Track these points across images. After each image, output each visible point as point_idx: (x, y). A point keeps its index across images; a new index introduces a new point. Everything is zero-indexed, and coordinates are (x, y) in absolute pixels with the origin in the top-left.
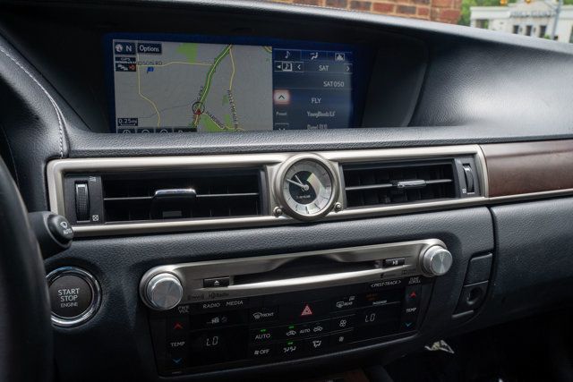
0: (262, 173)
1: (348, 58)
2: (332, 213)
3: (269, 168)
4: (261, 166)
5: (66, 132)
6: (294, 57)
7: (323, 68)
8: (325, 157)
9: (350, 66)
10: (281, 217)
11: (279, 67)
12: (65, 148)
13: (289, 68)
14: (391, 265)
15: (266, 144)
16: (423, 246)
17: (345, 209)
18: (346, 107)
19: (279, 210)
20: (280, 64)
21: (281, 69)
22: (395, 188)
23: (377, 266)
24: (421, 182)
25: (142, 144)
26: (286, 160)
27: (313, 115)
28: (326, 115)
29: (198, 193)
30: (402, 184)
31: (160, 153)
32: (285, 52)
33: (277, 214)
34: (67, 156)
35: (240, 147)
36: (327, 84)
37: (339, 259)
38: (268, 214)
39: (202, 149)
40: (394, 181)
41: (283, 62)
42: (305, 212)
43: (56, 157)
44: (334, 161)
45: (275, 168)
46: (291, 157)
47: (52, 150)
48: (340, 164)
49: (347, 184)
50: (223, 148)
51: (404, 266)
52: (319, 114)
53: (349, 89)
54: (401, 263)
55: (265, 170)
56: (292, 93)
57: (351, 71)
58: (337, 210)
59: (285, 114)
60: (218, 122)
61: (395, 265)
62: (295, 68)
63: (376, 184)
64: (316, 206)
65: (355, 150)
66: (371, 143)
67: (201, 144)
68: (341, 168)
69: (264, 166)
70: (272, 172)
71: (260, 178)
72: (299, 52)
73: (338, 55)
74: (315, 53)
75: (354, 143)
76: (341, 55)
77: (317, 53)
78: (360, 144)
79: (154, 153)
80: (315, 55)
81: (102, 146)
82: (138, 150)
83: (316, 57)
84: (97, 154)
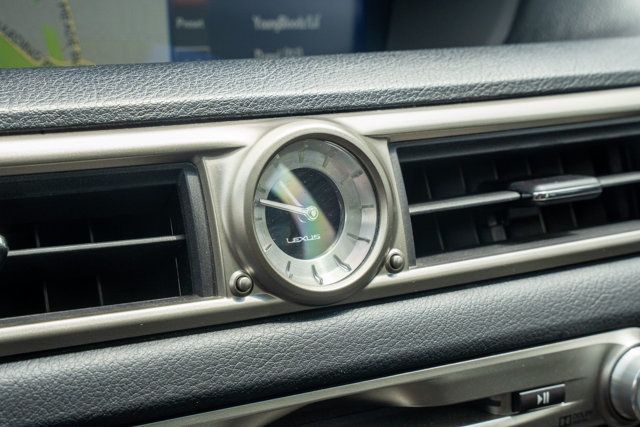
0: (192, 180)
2: (382, 279)
3: (209, 164)
4: (189, 160)
10: (250, 300)
14: (532, 405)
15: (196, 98)
16: (609, 349)
17: (412, 263)
19: (246, 280)
22: (526, 202)
23: (495, 410)
24: (588, 183)
26: (256, 140)
27: (267, 25)
28: (299, 24)
29: (12, 246)
30: (545, 190)
33: (239, 292)
35: (126, 109)
37: (403, 400)
38: (215, 292)
39: (16, 117)
40: (522, 184)
42: (311, 278)
44: (378, 137)
45: (229, 161)
46: (269, 130)
48: (391, 145)
49: (413, 197)
50: (77, 113)
51: (563, 404)
52: (281, 23)
54: (556, 398)
55: (198, 171)
58: (393, 268)
60: (25, 46)
61: (543, 405)
63: (469, 193)
64: (339, 261)
65: (425, 108)
66: (462, 87)
67: (11, 102)
68: (395, 155)
69: (196, 160)
70: (219, 174)
71: (187, 192)
75: (421, 89)
78: (437, 89)
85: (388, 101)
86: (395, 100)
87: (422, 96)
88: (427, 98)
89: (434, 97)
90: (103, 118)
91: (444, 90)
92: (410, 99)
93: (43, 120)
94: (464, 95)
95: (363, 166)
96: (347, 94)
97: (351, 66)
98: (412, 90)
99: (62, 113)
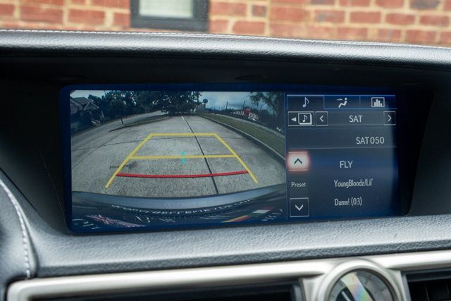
0: (297, 290)
1: (390, 103)
3: (306, 282)
5: (32, 244)
6: (314, 104)
7: (354, 119)
8: (383, 263)
9: (392, 115)
11: (295, 119)
12: (32, 264)
13: (308, 121)
18: (387, 172)
20: (296, 115)
21: (297, 123)
25: (135, 252)
26: (329, 271)
27: (341, 185)
28: (360, 184)
32: (303, 98)
34: (36, 275)
36: (360, 141)
41: (300, 113)
43: (20, 277)
44: (395, 269)
45: (317, 281)
46: (339, 264)
47: (15, 268)
48: (403, 273)
52: (350, 183)
53: (390, 147)
56: (313, 155)
57: (392, 121)
59: (303, 185)
62: (316, 120)
65: (422, 253)
66: (444, 241)
67: (214, 250)
68: (405, 278)
69: (300, 280)
70: (311, 287)
71: (294, 297)
72: (322, 98)
73: (374, 100)
74: (343, 98)
75: (420, 243)
76: (379, 99)
77: (346, 99)
78: (429, 242)
79: (152, 266)
80: (343, 102)
81: (82, 260)
82: (131, 264)
83: (345, 104)
84: (76, 271)
85: (401, 249)
86: (405, 249)
87: (421, 246)
88: (424, 247)
89: (428, 247)
91: (433, 243)
92: (414, 248)
93: (228, 259)
94: (445, 246)
95: (386, 285)
97: (382, 229)
98: (415, 243)
99: (236, 256)
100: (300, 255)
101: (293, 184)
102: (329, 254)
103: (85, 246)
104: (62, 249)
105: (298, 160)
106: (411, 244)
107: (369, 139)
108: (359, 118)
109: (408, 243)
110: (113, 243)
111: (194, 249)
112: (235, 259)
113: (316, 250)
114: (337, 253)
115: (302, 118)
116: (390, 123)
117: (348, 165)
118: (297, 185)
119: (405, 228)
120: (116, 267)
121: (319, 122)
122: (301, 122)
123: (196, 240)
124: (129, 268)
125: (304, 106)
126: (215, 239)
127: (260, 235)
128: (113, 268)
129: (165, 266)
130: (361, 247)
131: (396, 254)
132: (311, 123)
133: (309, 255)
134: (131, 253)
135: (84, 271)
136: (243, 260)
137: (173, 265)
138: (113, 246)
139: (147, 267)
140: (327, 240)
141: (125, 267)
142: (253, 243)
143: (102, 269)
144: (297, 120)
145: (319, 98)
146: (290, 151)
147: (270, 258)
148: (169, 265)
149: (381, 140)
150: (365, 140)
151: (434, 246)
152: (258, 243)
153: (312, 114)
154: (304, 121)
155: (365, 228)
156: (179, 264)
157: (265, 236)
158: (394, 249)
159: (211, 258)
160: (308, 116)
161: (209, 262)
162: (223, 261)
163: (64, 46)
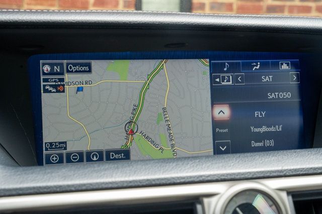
0: (199, 207)
1: (294, 65)
3: (206, 200)
4: (197, 199)
6: (233, 68)
7: (266, 79)
8: (270, 185)
9: (297, 75)
11: (218, 80)
13: (228, 81)
18: (295, 120)
20: (219, 77)
21: (219, 83)
25: (65, 178)
26: (225, 191)
27: (257, 130)
28: (272, 129)
31: (84, 188)
32: (225, 63)
36: (271, 96)
41: (222, 75)
44: (281, 190)
45: (213, 200)
46: (231, 187)
48: (288, 194)
52: (264, 129)
53: (297, 100)
55: (202, 203)
56: (233, 108)
57: (298, 80)
59: (226, 130)
60: (152, 142)
62: (235, 80)
65: (306, 176)
68: (290, 197)
69: (201, 199)
70: (209, 204)
71: (196, 212)
72: (239, 63)
73: (282, 64)
74: (257, 63)
75: (303, 169)
76: (286, 63)
77: (259, 63)
78: (311, 168)
79: (77, 188)
80: (257, 66)
81: (20, 183)
82: (60, 187)
83: (258, 68)
84: (14, 193)
85: (288, 174)
86: (291, 173)
87: (305, 171)
88: (307, 172)
89: (310, 172)
90: (164, 182)
91: (315, 169)
92: (298, 173)
93: (141, 183)
95: (273, 202)
96: (269, 171)
97: (273, 158)
98: (299, 169)
99: (148, 180)
100: (201, 179)
101: (217, 130)
102: (226, 178)
103: (25, 173)
104: (6, 175)
105: (221, 111)
106: (295, 170)
107: (278, 95)
108: (269, 78)
109: (293, 169)
110: (49, 171)
111: (114, 175)
112: (147, 183)
113: (215, 175)
114: (233, 177)
115: (223, 78)
116: (295, 81)
117: (261, 114)
118: (221, 131)
119: (293, 157)
120: (47, 189)
121: (238, 82)
122: (223, 81)
123: (118, 168)
124: (58, 190)
125: (225, 69)
126: (133, 167)
127: (171, 164)
128: (45, 190)
129: (89, 188)
130: (253, 172)
131: (283, 178)
132: (231, 83)
133: (209, 178)
134: (62, 178)
135: (21, 192)
136: (154, 183)
137: (95, 187)
138: (48, 173)
139: (73, 189)
140: (225, 167)
141: (55, 189)
142: (163, 169)
143: (36, 191)
144: (220, 80)
145: (236, 63)
146: (215, 104)
147: (175, 181)
148: (91, 187)
149: (288, 95)
150: (275, 95)
151: (315, 172)
152: (167, 170)
153: (232, 75)
154: (225, 81)
155: (259, 158)
156: (100, 187)
157: (174, 164)
158: (281, 174)
159: (126, 182)
160: (229, 77)
161: (125, 185)
162: (136, 184)
163: (17, 20)
